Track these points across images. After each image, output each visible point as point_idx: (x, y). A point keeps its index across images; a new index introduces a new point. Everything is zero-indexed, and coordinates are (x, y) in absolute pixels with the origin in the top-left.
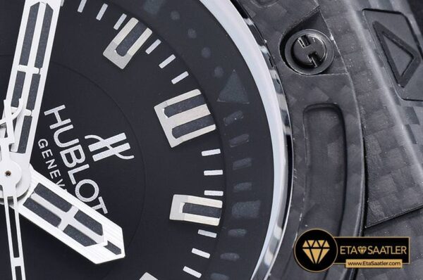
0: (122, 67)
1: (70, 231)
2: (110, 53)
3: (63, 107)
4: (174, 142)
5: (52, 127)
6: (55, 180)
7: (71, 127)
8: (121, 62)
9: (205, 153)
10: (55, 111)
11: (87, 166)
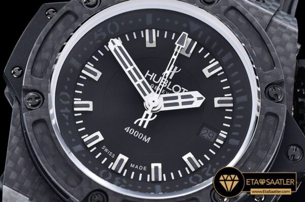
0: (155, 46)
1: (183, 103)
2: (148, 45)
3: (148, 71)
4: (189, 56)
5: (151, 79)
6: (165, 93)
7: (156, 75)
8: (154, 45)
9: (200, 52)
10: (147, 74)
11: (170, 82)
